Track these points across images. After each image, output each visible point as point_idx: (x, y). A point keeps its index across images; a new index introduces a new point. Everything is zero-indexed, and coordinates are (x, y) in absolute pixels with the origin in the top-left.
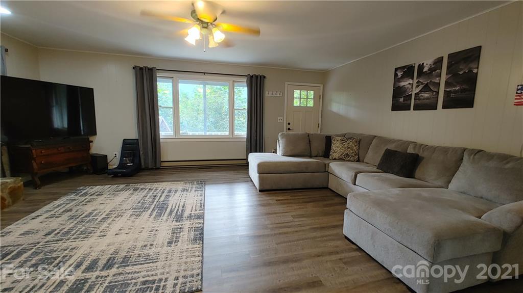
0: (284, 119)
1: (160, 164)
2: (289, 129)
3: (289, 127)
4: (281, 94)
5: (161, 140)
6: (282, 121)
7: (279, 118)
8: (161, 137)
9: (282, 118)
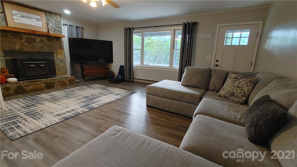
0: (212, 56)
1: (133, 80)
2: (217, 65)
3: (217, 63)
4: (212, 35)
5: (134, 67)
6: (210, 58)
7: (208, 56)
8: (134, 65)
9: (211, 56)
